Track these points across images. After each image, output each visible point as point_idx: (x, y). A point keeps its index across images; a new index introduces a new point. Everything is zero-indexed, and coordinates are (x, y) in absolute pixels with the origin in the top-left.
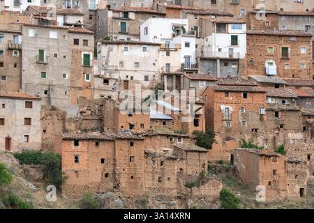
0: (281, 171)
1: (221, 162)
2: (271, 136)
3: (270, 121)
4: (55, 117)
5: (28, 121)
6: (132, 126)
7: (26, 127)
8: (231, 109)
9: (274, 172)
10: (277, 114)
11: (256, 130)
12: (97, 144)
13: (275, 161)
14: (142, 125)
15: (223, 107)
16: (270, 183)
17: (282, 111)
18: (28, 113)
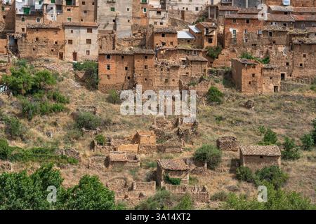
0: (258, 75)
1: (224, 68)
2: (265, 49)
3: (265, 39)
4: (108, 39)
5: (89, 41)
6: (164, 44)
7: (87, 46)
8: (237, 31)
9: (253, 75)
10: (271, 34)
11: (255, 45)
12: (123, 57)
13: (254, 67)
14: (172, 43)
15: (231, 30)
16: (250, 83)
17: (274, 32)
18: (89, 36)
